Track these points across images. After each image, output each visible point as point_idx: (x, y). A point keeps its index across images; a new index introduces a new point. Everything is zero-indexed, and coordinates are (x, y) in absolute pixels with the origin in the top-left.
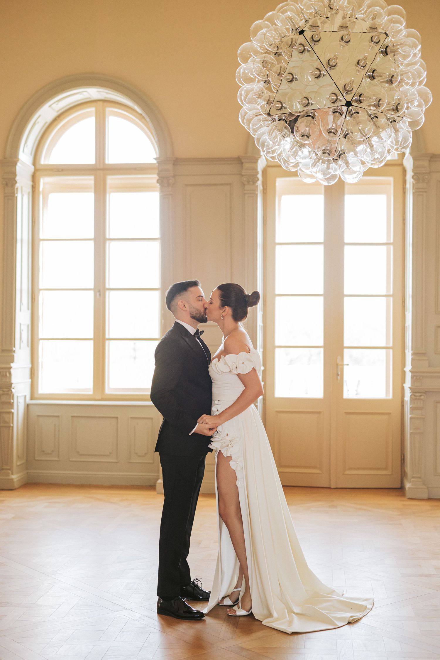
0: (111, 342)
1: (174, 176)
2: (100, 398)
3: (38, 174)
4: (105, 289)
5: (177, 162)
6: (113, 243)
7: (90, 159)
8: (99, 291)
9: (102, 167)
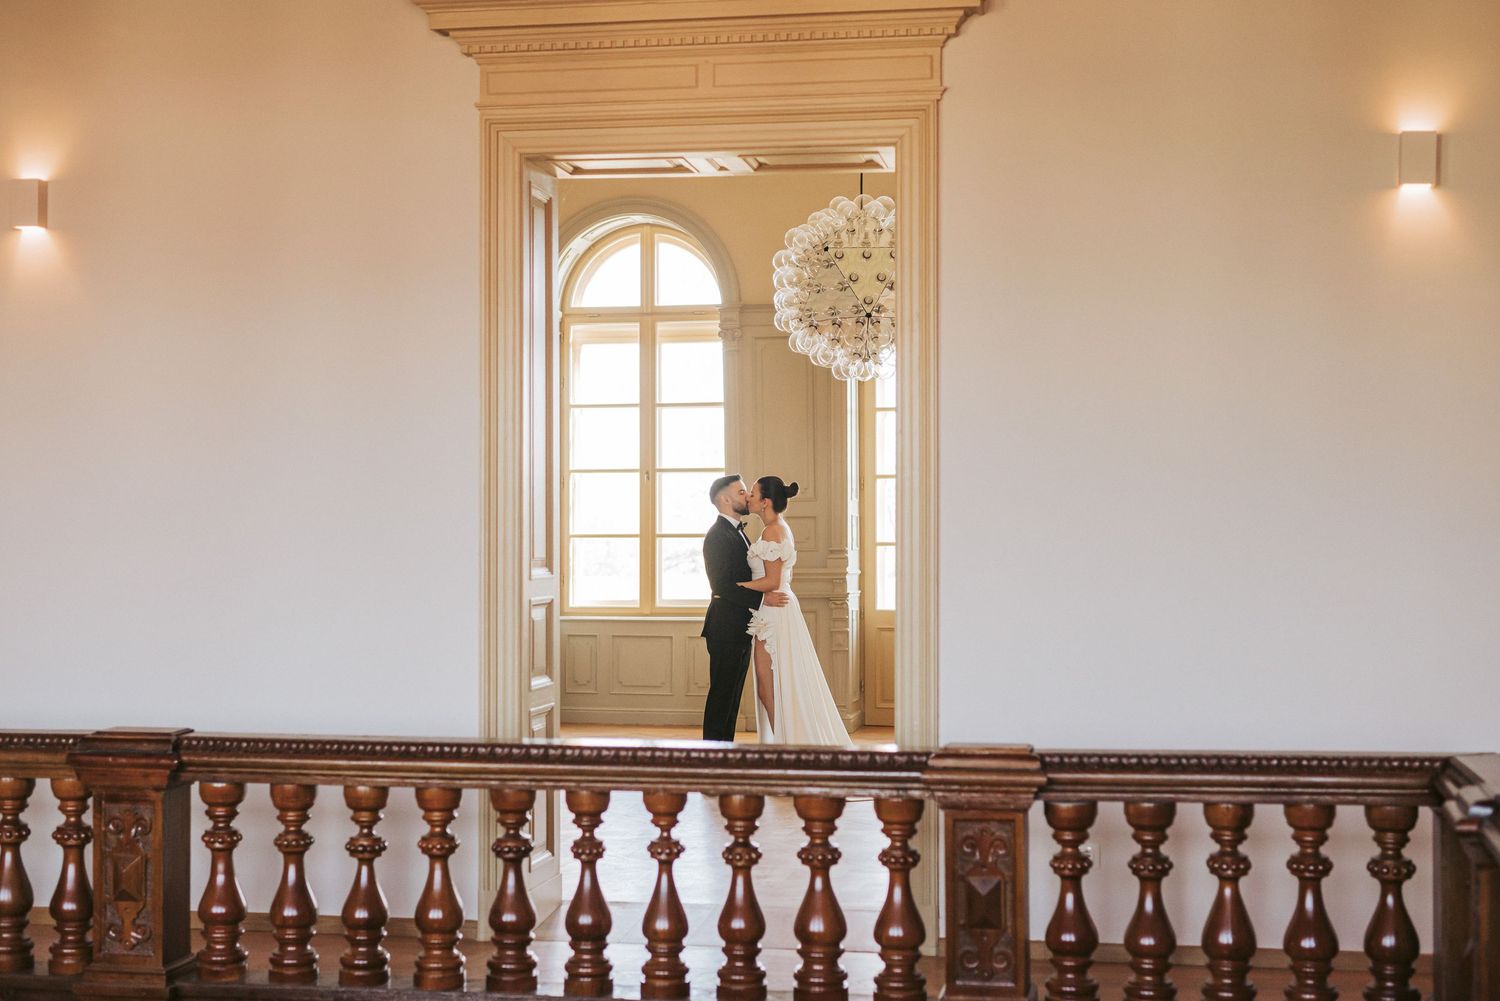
0: (664, 539)
1: (741, 327)
2: (648, 612)
3: (567, 320)
4: (655, 470)
5: (744, 309)
6: (665, 411)
7: (634, 300)
8: (647, 473)
9: (649, 311)
